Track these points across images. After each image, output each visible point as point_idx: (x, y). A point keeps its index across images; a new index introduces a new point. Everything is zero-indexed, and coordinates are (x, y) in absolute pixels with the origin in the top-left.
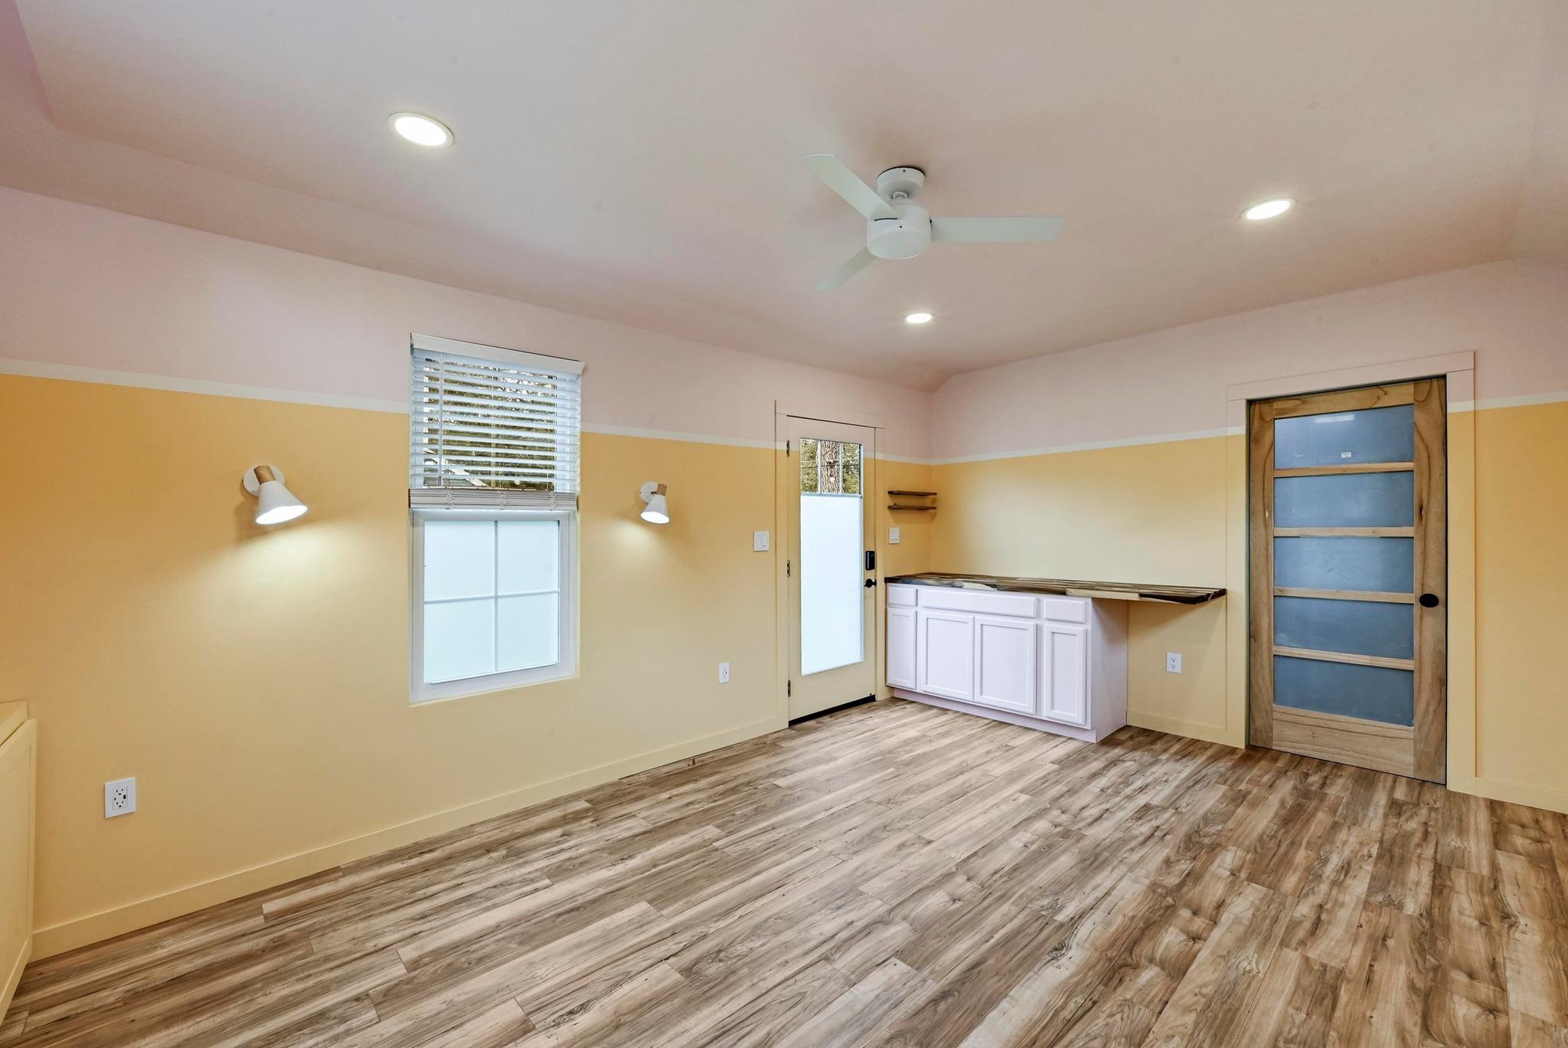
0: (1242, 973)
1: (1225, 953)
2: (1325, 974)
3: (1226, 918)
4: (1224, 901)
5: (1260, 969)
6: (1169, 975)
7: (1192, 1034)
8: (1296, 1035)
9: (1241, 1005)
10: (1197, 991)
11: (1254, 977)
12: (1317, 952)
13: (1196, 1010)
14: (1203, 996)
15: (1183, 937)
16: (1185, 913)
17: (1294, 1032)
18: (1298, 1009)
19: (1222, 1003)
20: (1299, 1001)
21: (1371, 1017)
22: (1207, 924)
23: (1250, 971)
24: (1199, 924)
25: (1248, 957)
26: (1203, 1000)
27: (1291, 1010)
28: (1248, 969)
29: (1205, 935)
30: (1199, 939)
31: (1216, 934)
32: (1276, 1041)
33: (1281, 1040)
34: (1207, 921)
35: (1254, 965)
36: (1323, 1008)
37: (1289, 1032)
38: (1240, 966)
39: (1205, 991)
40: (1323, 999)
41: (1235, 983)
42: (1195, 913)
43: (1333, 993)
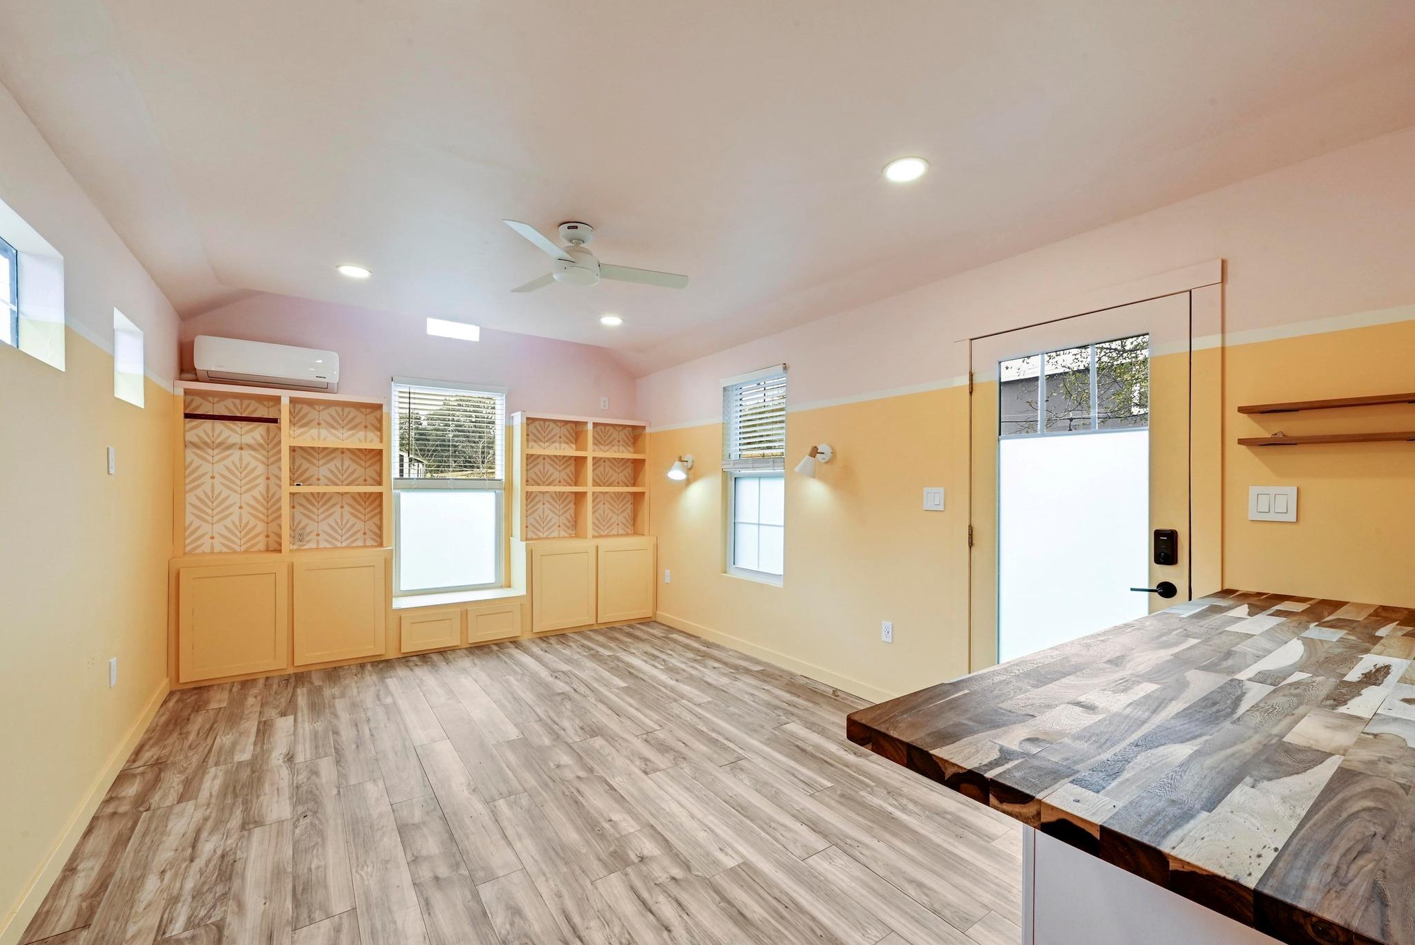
0: (368, 862)
1: (388, 866)
2: (309, 912)
3: (412, 897)
4: (429, 914)
5: (357, 875)
6: (407, 825)
7: (368, 810)
8: (313, 851)
9: (354, 840)
10: (384, 829)
11: (358, 866)
12: (322, 930)
13: (376, 820)
14: (378, 829)
15: (424, 853)
16: (443, 871)
17: (315, 851)
18: (318, 868)
19: (365, 834)
20: (319, 874)
21: (265, 904)
22: (420, 878)
23: (363, 867)
24: (425, 873)
25: (371, 876)
26: (376, 827)
27: (323, 863)
28: (366, 868)
29: (413, 867)
30: (413, 861)
31: (406, 877)
32: (323, 840)
33: (321, 843)
34: (422, 879)
35: (363, 873)
36: (301, 882)
37: (317, 850)
38: (372, 865)
39: (380, 833)
40: (303, 889)
41: (367, 852)
42: (437, 878)
43: (298, 900)
